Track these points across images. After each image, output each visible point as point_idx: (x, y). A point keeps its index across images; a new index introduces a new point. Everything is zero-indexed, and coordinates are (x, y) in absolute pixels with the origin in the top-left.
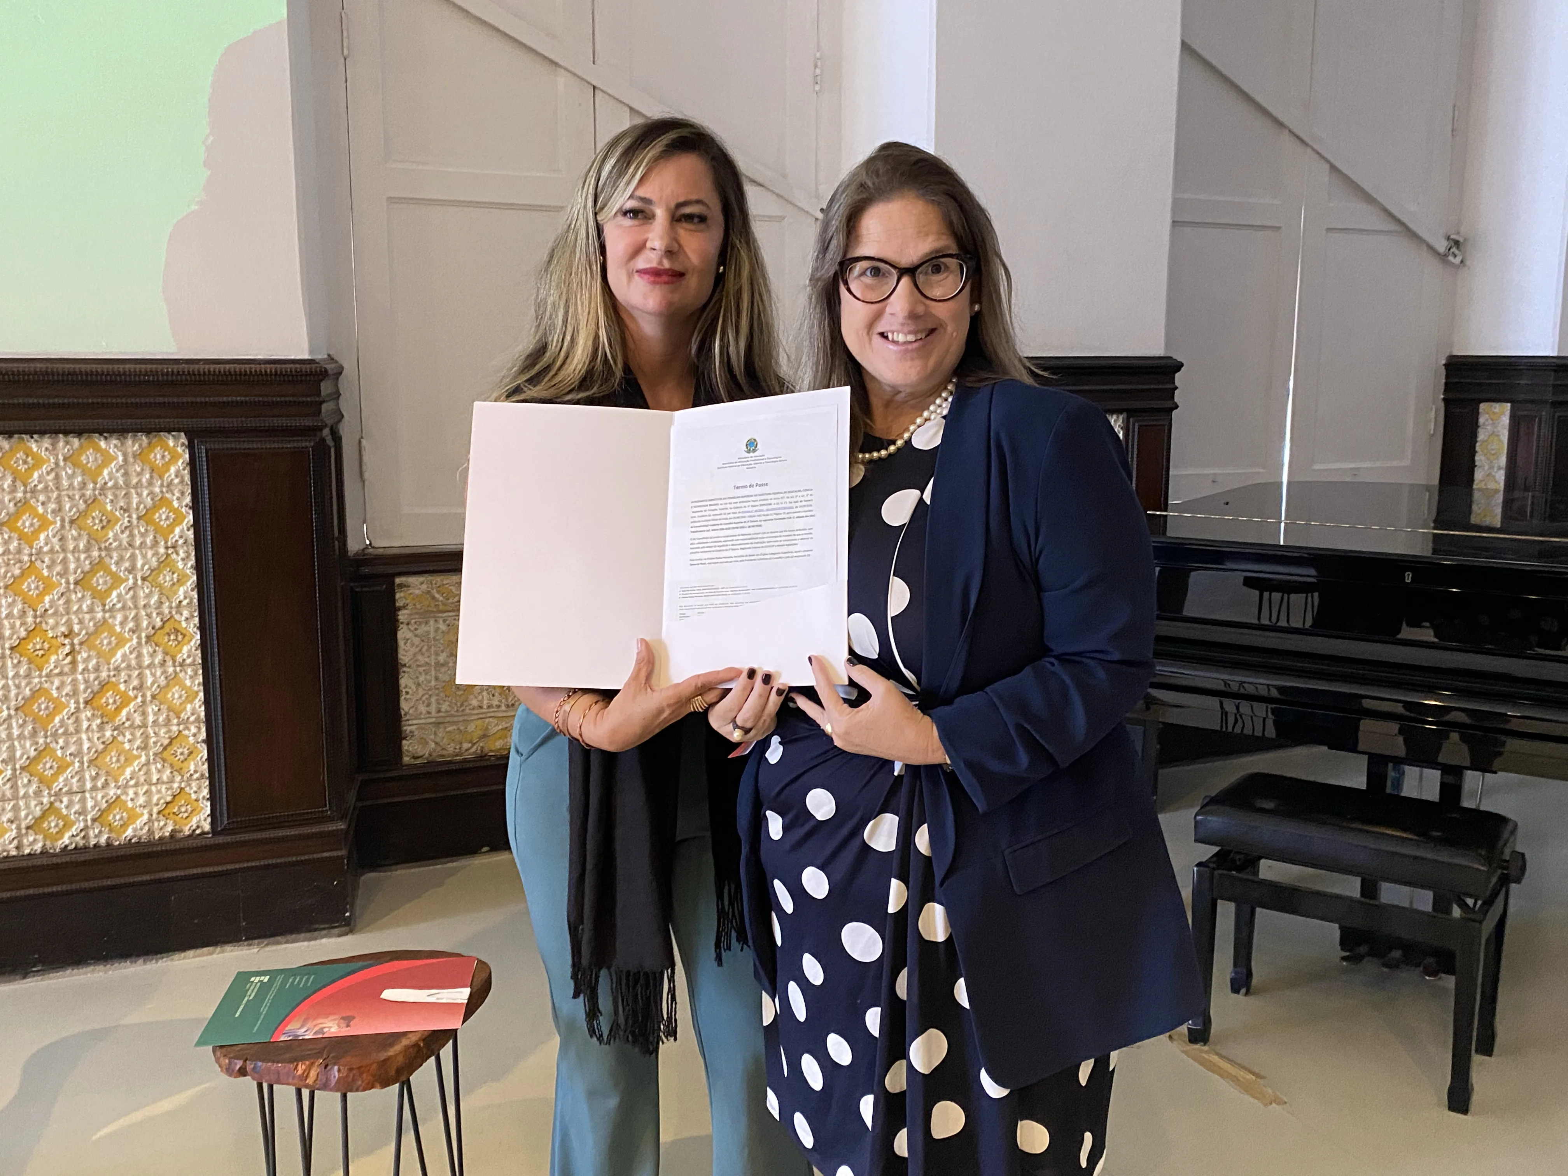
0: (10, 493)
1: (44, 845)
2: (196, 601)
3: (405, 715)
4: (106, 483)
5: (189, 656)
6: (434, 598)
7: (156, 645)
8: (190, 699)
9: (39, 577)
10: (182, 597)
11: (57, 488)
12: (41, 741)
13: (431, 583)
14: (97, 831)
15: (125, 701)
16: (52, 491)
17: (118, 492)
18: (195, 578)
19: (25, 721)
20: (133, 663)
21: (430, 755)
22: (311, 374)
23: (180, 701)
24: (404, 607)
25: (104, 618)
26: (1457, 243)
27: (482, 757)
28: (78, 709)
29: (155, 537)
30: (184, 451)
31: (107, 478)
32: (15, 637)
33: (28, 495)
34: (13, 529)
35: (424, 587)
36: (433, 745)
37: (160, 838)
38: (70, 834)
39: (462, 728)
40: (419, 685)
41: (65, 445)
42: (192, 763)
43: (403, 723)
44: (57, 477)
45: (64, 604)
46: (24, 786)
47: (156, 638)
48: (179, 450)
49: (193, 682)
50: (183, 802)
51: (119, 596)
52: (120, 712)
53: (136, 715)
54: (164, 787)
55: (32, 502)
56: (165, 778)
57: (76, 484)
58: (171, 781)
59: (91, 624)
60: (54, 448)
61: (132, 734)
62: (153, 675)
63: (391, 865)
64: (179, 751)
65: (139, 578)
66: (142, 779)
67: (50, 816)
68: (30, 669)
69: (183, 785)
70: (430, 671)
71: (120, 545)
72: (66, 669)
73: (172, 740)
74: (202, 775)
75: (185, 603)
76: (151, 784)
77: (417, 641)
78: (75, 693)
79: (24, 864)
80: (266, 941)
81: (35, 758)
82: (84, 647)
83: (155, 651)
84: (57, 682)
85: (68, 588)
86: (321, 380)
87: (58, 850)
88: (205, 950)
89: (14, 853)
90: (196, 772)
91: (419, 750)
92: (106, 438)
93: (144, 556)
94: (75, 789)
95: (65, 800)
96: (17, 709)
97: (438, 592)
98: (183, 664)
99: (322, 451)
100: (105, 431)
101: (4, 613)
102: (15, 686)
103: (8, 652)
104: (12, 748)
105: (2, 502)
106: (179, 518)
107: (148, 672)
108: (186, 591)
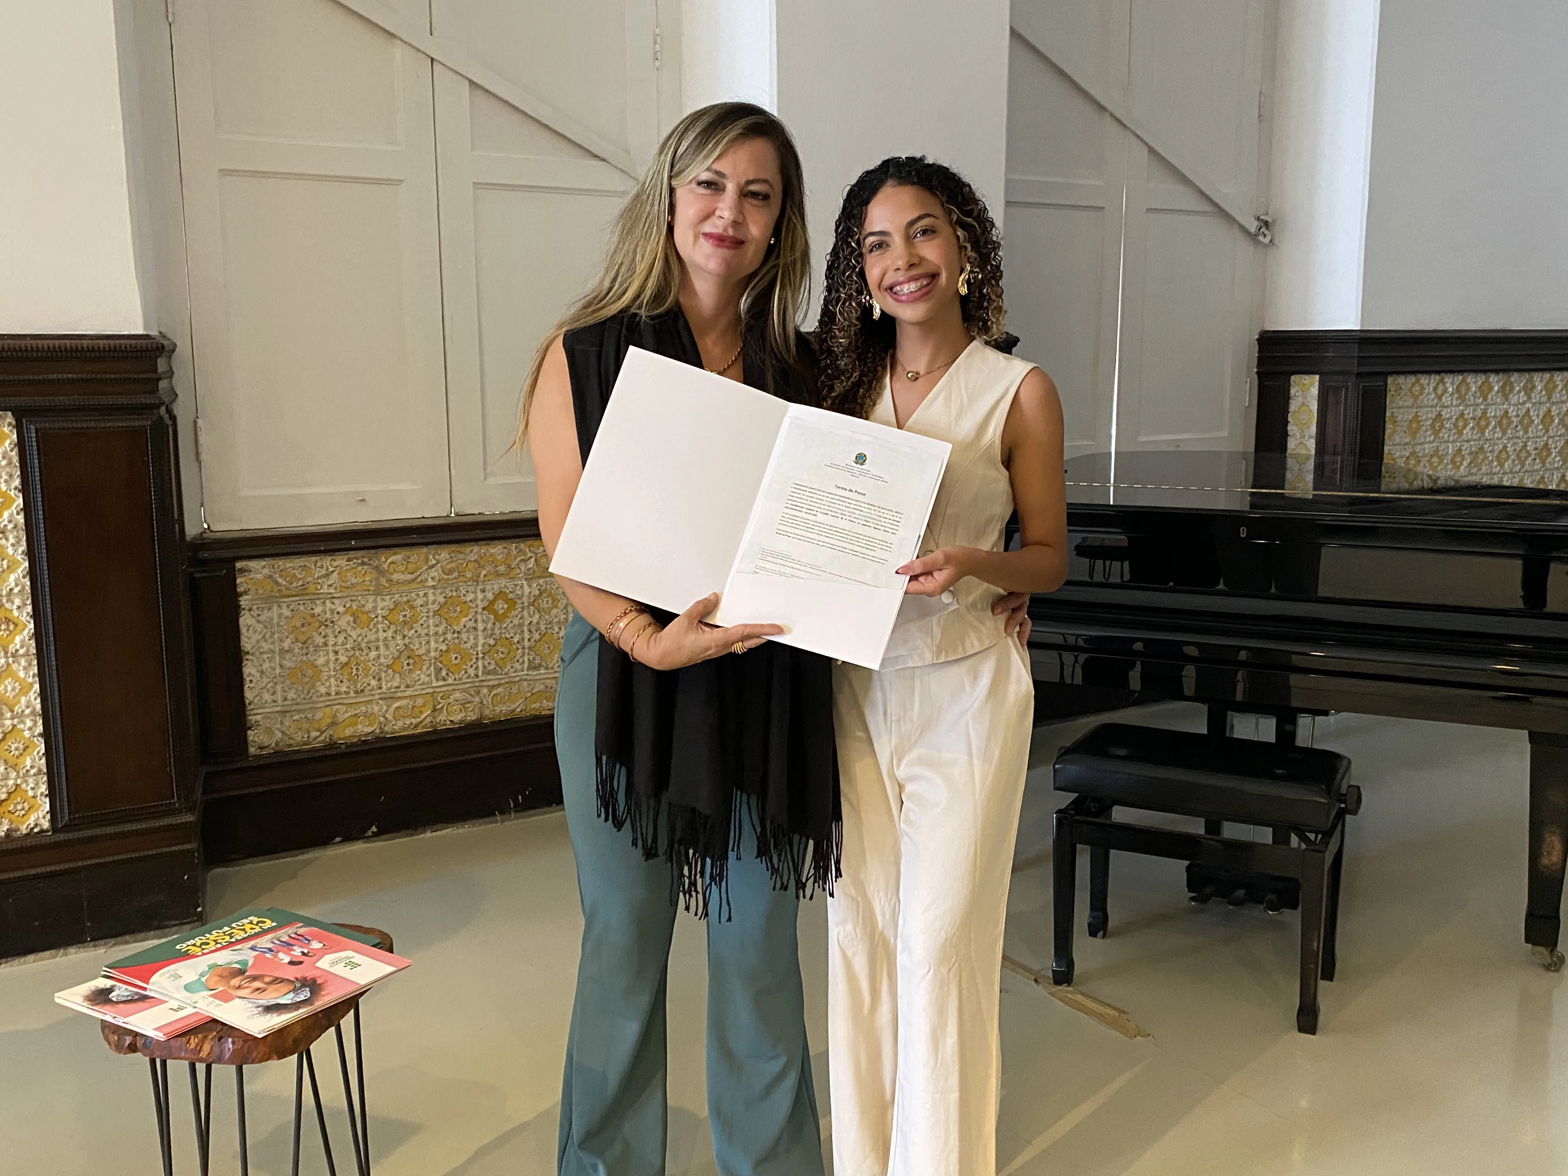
2: (28, 588)
3: (249, 704)
5: (22, 647)
6: (277, 583)
8: (24, 691)
10: (13, 585)
13: (273, 567)
18: (27, 564)
21: (277, 744)
22: (147, 350)
23: (14, 693)
24: (246, 592)
26: (1266, 224)
27: (332, 745)
30: (11, 431)
35: (266, 571)
36: (280, 735)
39: (309, 716)
40: (262, 672)
42: (29, 758)
43: (248, 713)
48: (6, 430)
49: (27, 673)
50: (19, 799)
63: (239, 859)
64: (14, 745)
69: (19, 782)
70: (274, 658)
73: (6, 736)
74: (40, 771)
75: (16, 590)
77: (259, 627)
80: (113, 941)
86: (158, 357)
88: (47, 954)
90: (32, 767)
91: (265, 740)
97: (281, 576)
98: (15, 655)
99: (161, 430)
106: (7, 502)
108: (17, 578)
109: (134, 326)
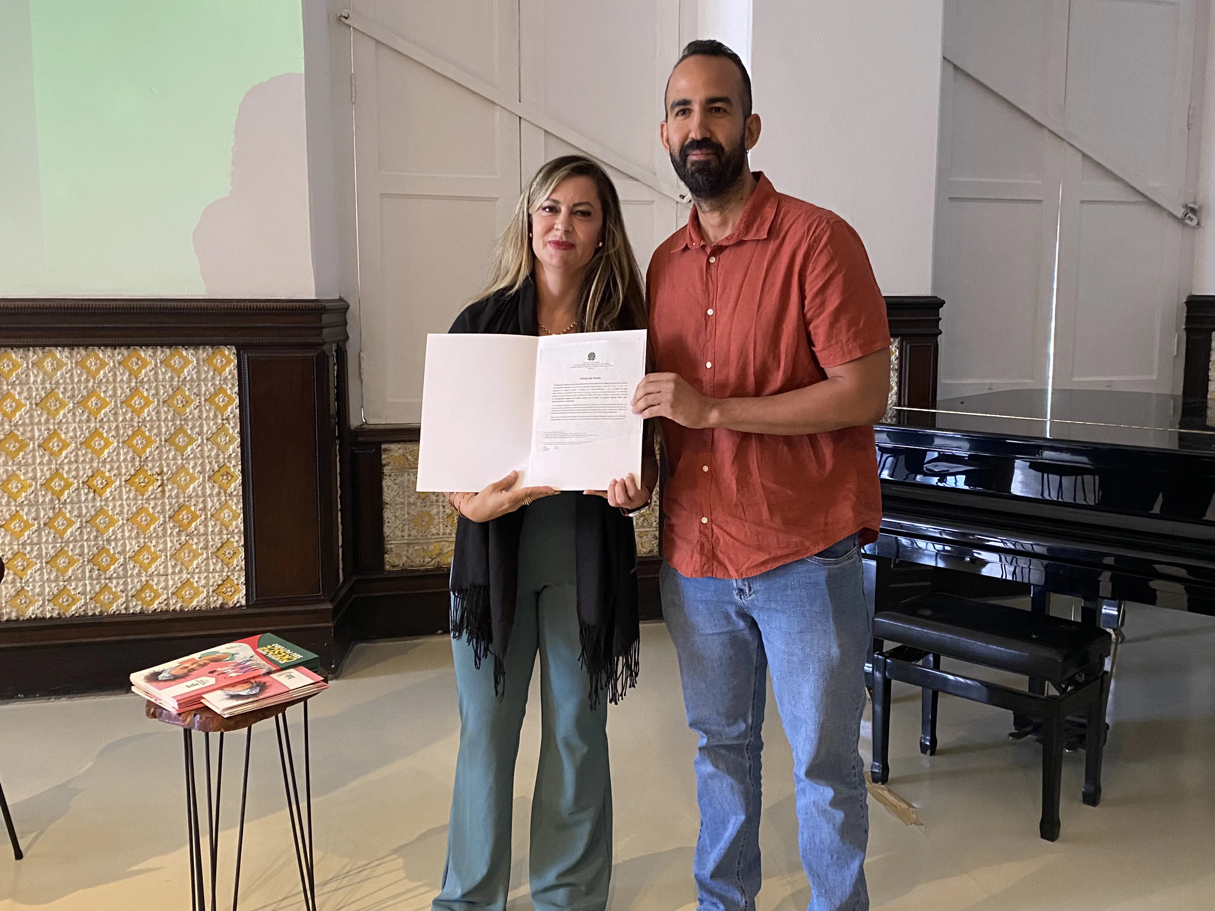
0: (127, 383)
1: (142, 608)
2: (240, 454)
3: (387, 537)
4: (185, 378)
5: (235, 490)
6: (407, 459)
7: (214, 482)
8: (235, 518)
9: (144, 437)
10: (231, 452)
11: (156, 380)
12: (142, 541)
13: (405, 449)
14: (174, 601)
15: (194, 517)
16: (153, 383)
17: (193, 383)
18: (239, 440)
19: (132, 528)
20: (200, 493)
21: (403, 565)
22: (316, 309)
23: (229, 519)
24: (387, 464)
25: (182, 463)
26: (1193, 210)
27: (439, 568)
28: (165, 522)
29: (215, 413)
30: (234, 358)
31: (186, 374)
32: (128, 474)
33: (138, 384)
34: (129, 406)
35: (401, 451)
36: (406, 559)
37: (213, 608)
38: (158, 602)
39: (425, 548)
40: (396, 517)
41: (162, 353)
42: (235, 560)
43: (386, 543)
44: (156, 373)
45: (158, 453)
46: (131, 569)
47: (214, 477)
48: (232, 357)
49: (237, 507)
50: (229, 585)
51: (192, 450)
52: (191, 524)
53: (201, 527)
54: (217, 574)
55: (141, 388)
56: (218, 569)
57: (167, 377)
58: (222, 571)
59: (174, 467)
60: (154, 356)
61: (198, 539)
62: (212, 501)
64: (227, 552)
65: (205, 438)
66: (203, 569)
67: (146, 590)
68: (135, 494)
69: (229, 574)
70: (403, 509)
71: (194, 417)
73: (223, 545)
74: (242, 568)
75: (233, 455)
76: (209, 572)
77: (396, 487)
78: (163, 511)
79: (129, 619)
81: (138, 552)
82: (170, 482)
83: (213, 486)
84: (152, 503)
85: (161, 444)
86: (322, 313)
87: (150, 612)
89: (123, 612)
91: (396, 561)
92: (186, 349)
93: (208, 425)
94: (161, 572)
95: (155, 579)
96: (128, 520)
97: (410, 455)
98: (230, 495)
99: (323, 359)
100: (186, 345)
101: (122, 458)
102: (127, 505)
103: (123, 483)
104: (124, 545)
105: (122, 388)
106: (231, 401)
107: (209, 499)
108: (234, 448)
109: (310, 294)
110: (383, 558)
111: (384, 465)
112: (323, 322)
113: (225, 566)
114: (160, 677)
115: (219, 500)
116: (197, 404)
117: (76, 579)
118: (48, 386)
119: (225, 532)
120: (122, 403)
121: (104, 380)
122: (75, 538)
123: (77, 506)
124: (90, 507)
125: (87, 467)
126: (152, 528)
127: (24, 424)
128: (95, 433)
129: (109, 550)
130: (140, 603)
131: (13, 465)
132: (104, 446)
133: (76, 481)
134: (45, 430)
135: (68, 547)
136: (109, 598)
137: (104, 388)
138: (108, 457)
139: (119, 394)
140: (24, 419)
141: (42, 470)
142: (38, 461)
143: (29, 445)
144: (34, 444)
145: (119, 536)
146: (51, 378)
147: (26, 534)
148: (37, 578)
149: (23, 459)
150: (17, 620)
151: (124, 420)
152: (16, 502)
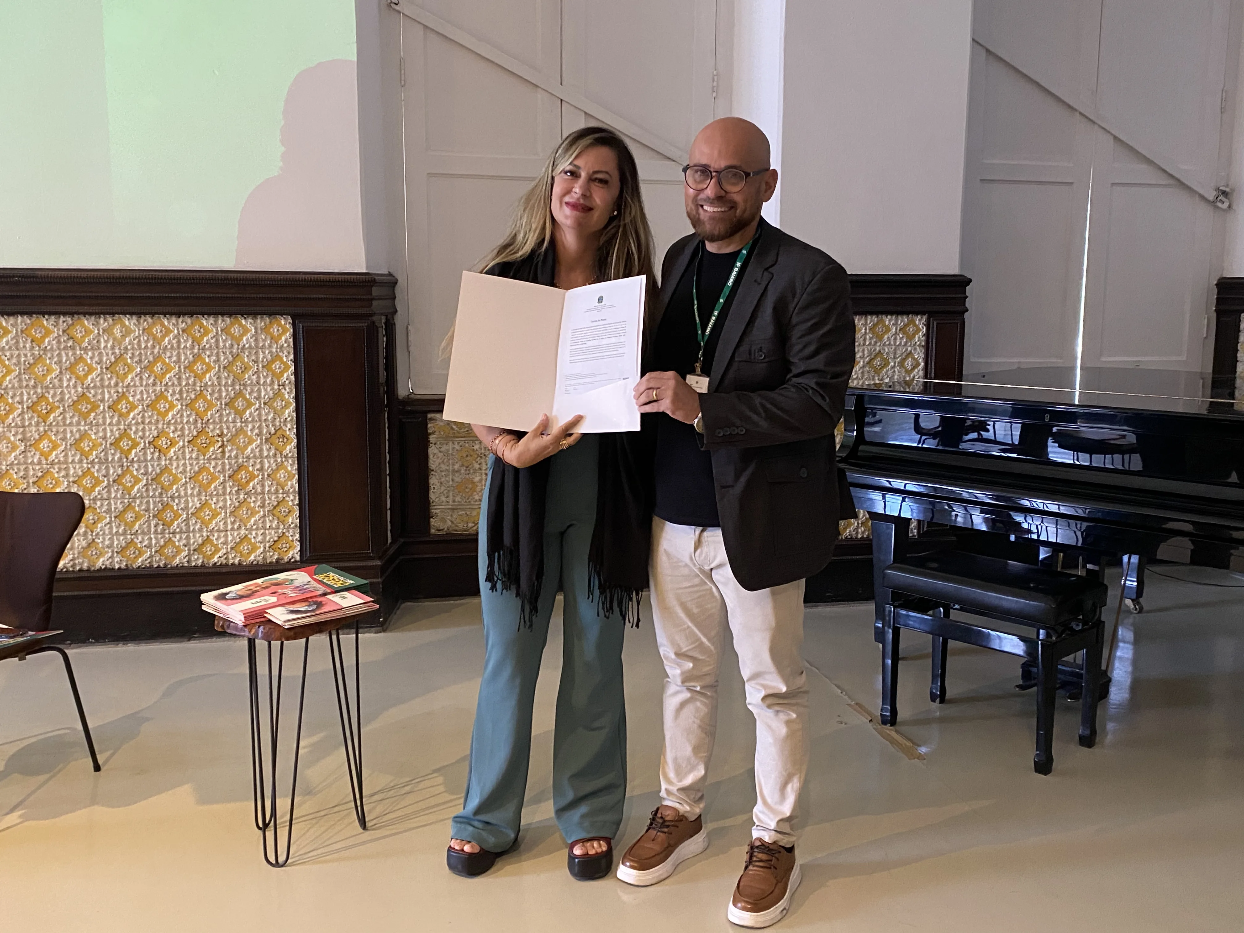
0: (190, 349)
1: (203, 562)
2: (295, 418)
3: (432, 502)
4: (244, 345)
5: (290, 452)
6: (452, 428)
7: (271, 444)
8: (290, 478)
9: (205, 400)
10: (287, 416)
11: (217, 347)
12: (203, 498)
14: (233, 555)
15: (252, 477)
16: (214, 349)
17: (251, 351)
18: (294, 404)
19: (194, 486)
21: (448, 529)
22: (366, 282)
23: (284, 479)
24: (433, 433)
25: (241, 426)
26: (1225, 193)
28: (224, 480)
29: (272, 379)
30: (290, 327)
31: (245, 342)
32: (191, 435)
33: (201, 351)
34: (192, 371)
36: (450, 523)
37: (270, 563)
38: (218, 556)
39: (468, 513)
40: (441, 483)
41: (223, 322)
42: (290, 518)
43: (431, 507)
44: (217, 341)
45: (219, 417)
46: (193, 525)
47: (271, 440)
48: (288, 326)
49: (292, 468)
50: (284, 541)
51: (251, 414)
52: (249, 484)
53: (258, 486)
54: (273, 531)
55: (203, 355)
56: (274, 526)
57: (227, 345)
58: (278, 528)
59: (234, 429)
60: (216, 324)
61: (255, 497)
62: (269, 462)
63: (422, 598)
64: (283, 510)
65: (262, 402)
66: (260, 525)
67: (207, 544)
68: (198, 454)
69: (284, 531)
70: (449, 475)
71: (252, 383)
72: (219, 456)
73: (279, 503)
74: (296, 526)
75: (288, 419)
76: (266, 529)
77: (440, 455)
78: (223, 471)
79: (191, 571)
81: (200, 508)
82: (229, 443)
83: (270, 448)
84: (213, 463)
85: (221, 408)
86: (372, 286)
87: (211, 565)
89: (186, 565)
91: (441, 525)
92: (245, 318)
93: (266, 390)
94: (221, 528)
95: (216, 535)
96: (190, 479)
98: (286, 456)
99: (373, 329)
100: (245, 314)
101: (185, 420)
102: (190, 464)
103: (186, 444)
104: (187, 502)
105: (186, 355)
106: (287, 368)
107: (266, 460)
108: (290, 412)
109: (360, 267)
110: (429, 522)
111: (430, 434)
112: (374, 294)
113: (280, 523)
114: (227, 597)
115: (276, 461)
116: (256, 370)
117: (143, 533)
118: (117, 351)
119: (281, 491)
120: (185, 368)
121: (169, 347)
122: (142, 494)
123: (144, 464)
124: (155, 466)
125: (153, 428)
126: (213, 486)
127: (95, 387)
128: (160, 396)
129: (172, 506)
130: (201, 556)
131: (85, 425)
132: (169, 408)
133: (142, 441)
134: (114, 392)
135: (135, 503)
136: (172, 552)
137: (168, 354)
138: (172, 419)
139: (183, 360)
140: (95, 381)
141: (112, 431)
142: (108, 421)
143: (100, 406)
144: (104, 406)
145: (182, 493)
146: (120, 344)
147: (97, 489)
148: (107, 532)
149: (94, 419)
150: (88, 570)
151: (187, 384)
152: (87, 459)
